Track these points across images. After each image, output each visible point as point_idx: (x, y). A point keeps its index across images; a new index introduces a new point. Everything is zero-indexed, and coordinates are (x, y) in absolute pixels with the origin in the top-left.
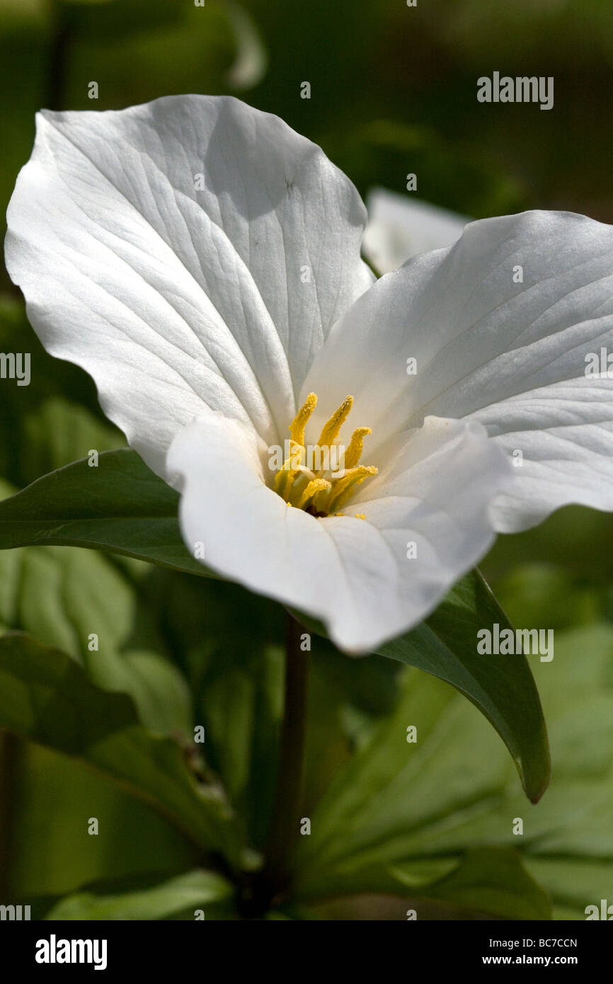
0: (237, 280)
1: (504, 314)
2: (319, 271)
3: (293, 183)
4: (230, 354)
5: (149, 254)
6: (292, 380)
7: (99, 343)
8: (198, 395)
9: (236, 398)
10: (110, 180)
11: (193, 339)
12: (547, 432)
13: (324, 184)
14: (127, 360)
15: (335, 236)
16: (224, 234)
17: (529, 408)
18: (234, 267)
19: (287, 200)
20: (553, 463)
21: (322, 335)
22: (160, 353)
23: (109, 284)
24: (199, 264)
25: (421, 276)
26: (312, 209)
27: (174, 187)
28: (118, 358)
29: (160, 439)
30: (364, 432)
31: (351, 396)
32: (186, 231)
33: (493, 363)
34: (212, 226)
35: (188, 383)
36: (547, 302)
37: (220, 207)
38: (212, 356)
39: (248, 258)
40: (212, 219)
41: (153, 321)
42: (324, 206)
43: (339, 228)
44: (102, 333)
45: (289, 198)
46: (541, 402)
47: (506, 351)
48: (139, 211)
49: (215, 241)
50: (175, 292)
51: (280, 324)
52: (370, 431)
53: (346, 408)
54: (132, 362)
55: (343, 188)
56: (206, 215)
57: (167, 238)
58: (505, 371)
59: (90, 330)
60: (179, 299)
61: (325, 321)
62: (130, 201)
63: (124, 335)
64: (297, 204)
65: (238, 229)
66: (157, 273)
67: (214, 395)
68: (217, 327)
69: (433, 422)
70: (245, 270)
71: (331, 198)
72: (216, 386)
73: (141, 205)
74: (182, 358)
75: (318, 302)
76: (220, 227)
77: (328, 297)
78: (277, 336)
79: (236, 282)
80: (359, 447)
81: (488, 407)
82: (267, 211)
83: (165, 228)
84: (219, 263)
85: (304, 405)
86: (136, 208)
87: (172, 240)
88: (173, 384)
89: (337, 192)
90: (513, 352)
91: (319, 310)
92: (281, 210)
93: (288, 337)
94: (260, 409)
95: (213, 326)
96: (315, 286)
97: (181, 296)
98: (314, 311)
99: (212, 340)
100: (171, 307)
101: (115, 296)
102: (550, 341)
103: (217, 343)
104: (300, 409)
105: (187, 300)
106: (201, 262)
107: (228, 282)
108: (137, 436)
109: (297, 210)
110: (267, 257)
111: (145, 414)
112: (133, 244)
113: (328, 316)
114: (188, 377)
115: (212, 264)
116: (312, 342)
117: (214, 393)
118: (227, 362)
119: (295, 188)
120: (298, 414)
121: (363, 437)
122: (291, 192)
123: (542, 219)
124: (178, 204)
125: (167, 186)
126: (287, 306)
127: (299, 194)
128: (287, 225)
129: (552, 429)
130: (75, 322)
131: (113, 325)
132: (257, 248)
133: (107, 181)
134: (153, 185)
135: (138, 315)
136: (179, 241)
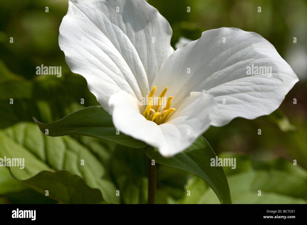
0: (131, 51)
1: (215, 60)
2: (157, 49)
3: (149, 21)
4: (129, 74)
5: (104, 43)
6: (149, 83)
7: (88, 69)
8: (119, 86)
9: (131, 88)
10: (91, 20)
11: (118, 69)
12: (229, 96)
13: (159, 21)
14: (97, 74)
15: (162, 38)
16: (127, 37)
17: (223, 88)
18: (130, 47)
19: (147, 26)
20: (231, 105)
21: (158, 69)
22: (107, 72)
23: (91, 51)
24: (119, 46)
25: (188, 49)
26: (155, 29)
27: (112, 22)
28: (94, 74)
29: (107, 99)
30: (171, 98)
31: (167, 87)
32: (116, 36)
33: (212, 75)
34: (123, 34)
35: (116, 82)
36: (228, 56)
37: (126, 28)
38: (123, 74)
39: (135, 45)
40: (123, 32)
41: (105, 63)
42: (159, 29)
43: (164, 35)
44: (89, 66)
45: (148, 26)
46: (227, 87)
47: (216, 72)
48: (101, 30)
49: (125, 39)
50: (112, 54)
51: (145, 65)
52: (173, 97)
53: (165, 90)
54: (98, 75)
55: (165, 23)
56: (122, 31)
57: (109, 38)
58: (216, 78)
59: (85, 65)
60: (113, 56)
61: (159, 65)
62: (98, 27)
63: (96, 67)
64: (150, 28)
65: (131, 35)
66: (106, 48)
67: (124, 87)
68: (125, 65)
69: (193, 94)
70: (134, 48)
71: (161, 25)
72: (125, 84)
73: (101, 28)
74: (114, 75)
75: (157, 58)
76: (126, 34)
77: (160, 57)
78: (144, 69)
79: (131, 52)
80: (170, 103)
81: (210, 89)
82: (141, 30)
83: (109, 35)
84: (126, 46)
85: (152, 90)
86: (100, 29)
87: (111, 39)
88: (111, 82)
89: (163, 24)
90: (218, 72)
91: (157, 60)
92: (145, 29)
93: (147, 69)
94: (139, 92)
95: (123, 65)
96: (156, 53)
97: (114, 56)
98: (156, 61)
99: (123, 69)
100: (110, 59)
101: (93, 55)
102: (230, 68)
103: (125, 71)
104: (151, 91)
105: (115, 57)
106: (120, 45)
107: (129, 52)
108: (100, 98)
109: (150, 29)
110: (141, 44)
111: (102, 91)
112: (99, 40)
113: (160, 63)
114: (116, 81)
115: (123, 46)
116: (155, 71)
117: (124, 86)
118: (128, 76)
119: (150, 23)
120: (151, 93)
121: (171, 100)
122: (148, 24)
123: (226, 30)
124: (113, 28)
125: (110, 22)
126: (147, 60)
127: (151, 24)
128: (147, 34)
129: (230, 95)
130: (80, 62)
131: (92, 63)
132: (138, 41)
133: (91, 21)
134: (105, 22)
135: (100, 61)
136: (113, 39)
